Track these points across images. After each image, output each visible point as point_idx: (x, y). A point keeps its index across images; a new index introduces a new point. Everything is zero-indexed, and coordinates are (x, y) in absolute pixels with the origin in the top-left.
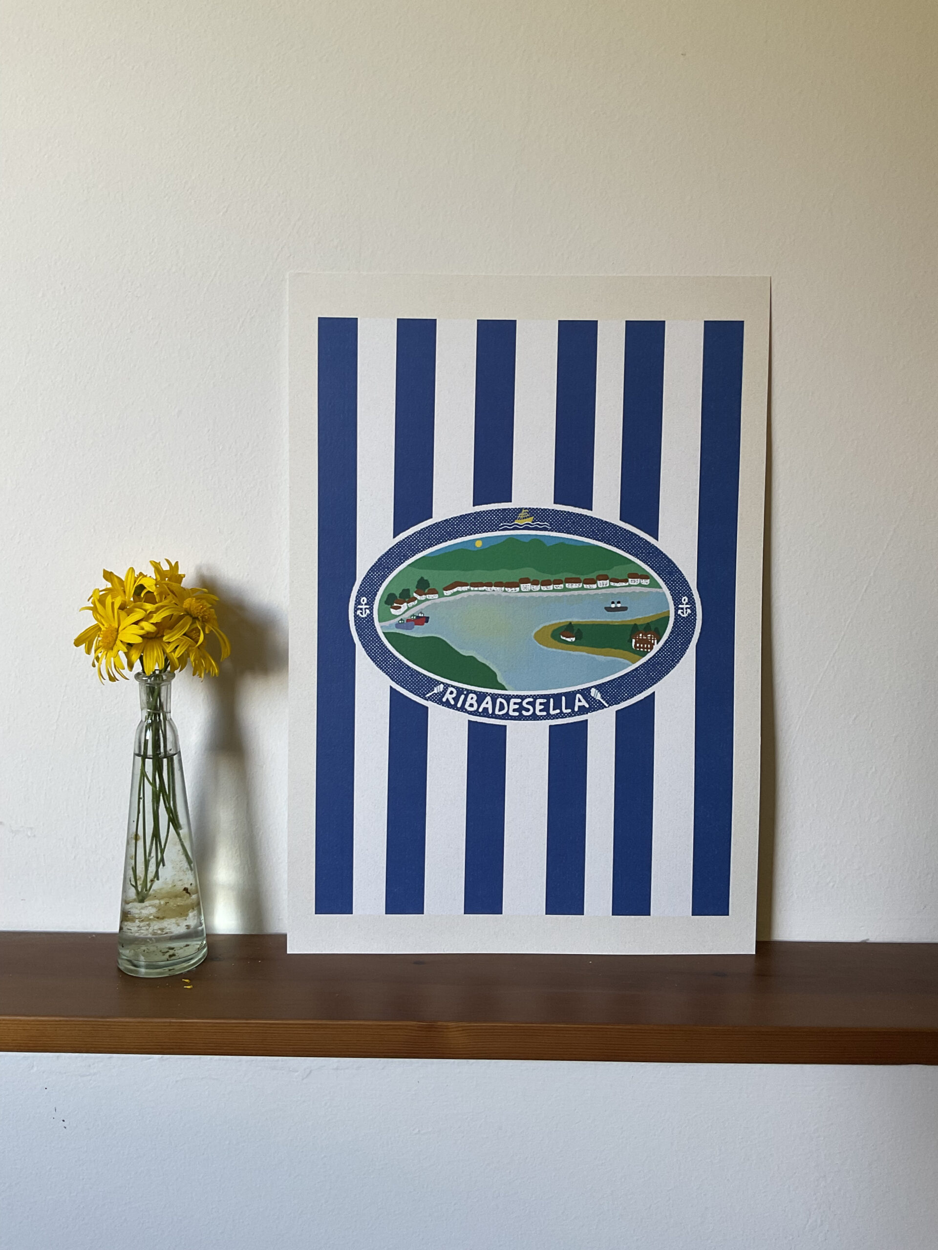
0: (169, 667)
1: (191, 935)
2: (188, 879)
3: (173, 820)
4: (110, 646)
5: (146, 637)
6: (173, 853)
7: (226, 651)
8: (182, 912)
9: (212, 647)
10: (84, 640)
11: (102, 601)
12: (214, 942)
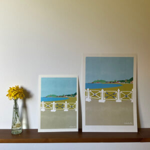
0: (17, 98)
1: (20, 129)
2: (20, 123)
3: (18, 116)
4: (10, 96)
5: (15, 95)
6: (18, 120)
7: (24, 96)
8: (19, 127)
9: (22, 96)
10: (7, 95)
11: (9, 91)
12: (23, 130)
